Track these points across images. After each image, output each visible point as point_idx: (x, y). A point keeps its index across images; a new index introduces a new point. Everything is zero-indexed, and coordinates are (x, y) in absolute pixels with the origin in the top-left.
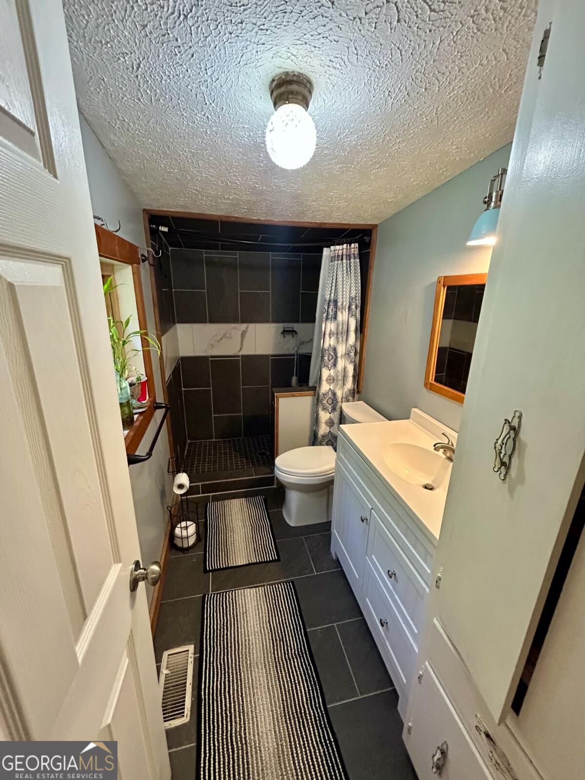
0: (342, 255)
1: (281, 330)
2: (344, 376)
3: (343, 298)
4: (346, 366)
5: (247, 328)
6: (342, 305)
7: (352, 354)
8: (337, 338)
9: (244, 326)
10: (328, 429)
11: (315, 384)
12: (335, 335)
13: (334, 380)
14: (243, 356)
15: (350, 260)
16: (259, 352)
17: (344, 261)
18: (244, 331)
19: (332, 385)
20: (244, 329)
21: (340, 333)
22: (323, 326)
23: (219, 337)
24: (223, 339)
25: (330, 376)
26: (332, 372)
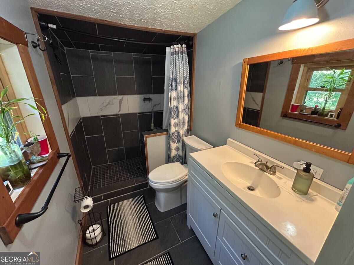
0: (178, 51)
1: (143, 98)
2: (183, 122)
3: (180, 77)
4: (184, 116)
5: (122, 98)
6: (180, 81)
7: (187, 110)
8: (178, 101)
9: (120, 97)
10: (176, 153)
11: (166, 128)
12: (177, 99)
13: (177, 125)
14: (121, 114)
15: (182, 54)
16: (131, 111)
17: (179, 55)
18: (121, 100)
19: (177, 128)
20: (121, 99)
21: (179, 98)
22: (170, 94)
23: (105, 105)
24: (108, 105)
25: (175, 123)
26: (176, 121)
